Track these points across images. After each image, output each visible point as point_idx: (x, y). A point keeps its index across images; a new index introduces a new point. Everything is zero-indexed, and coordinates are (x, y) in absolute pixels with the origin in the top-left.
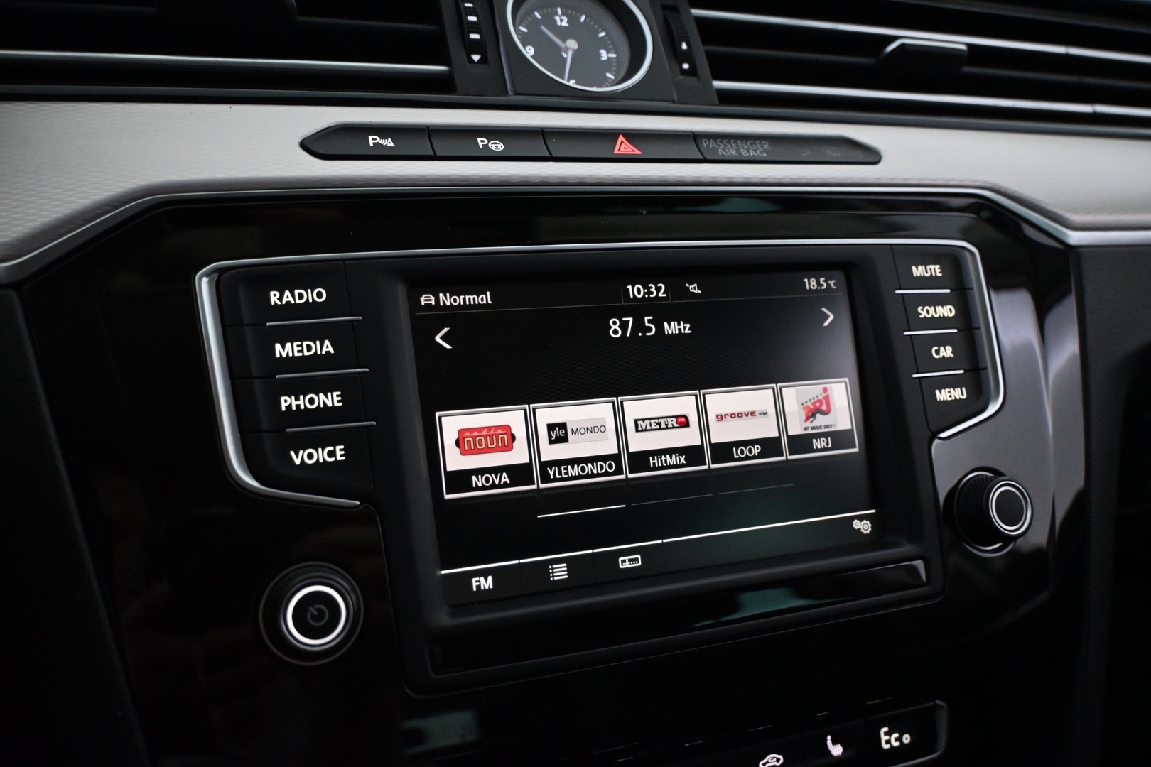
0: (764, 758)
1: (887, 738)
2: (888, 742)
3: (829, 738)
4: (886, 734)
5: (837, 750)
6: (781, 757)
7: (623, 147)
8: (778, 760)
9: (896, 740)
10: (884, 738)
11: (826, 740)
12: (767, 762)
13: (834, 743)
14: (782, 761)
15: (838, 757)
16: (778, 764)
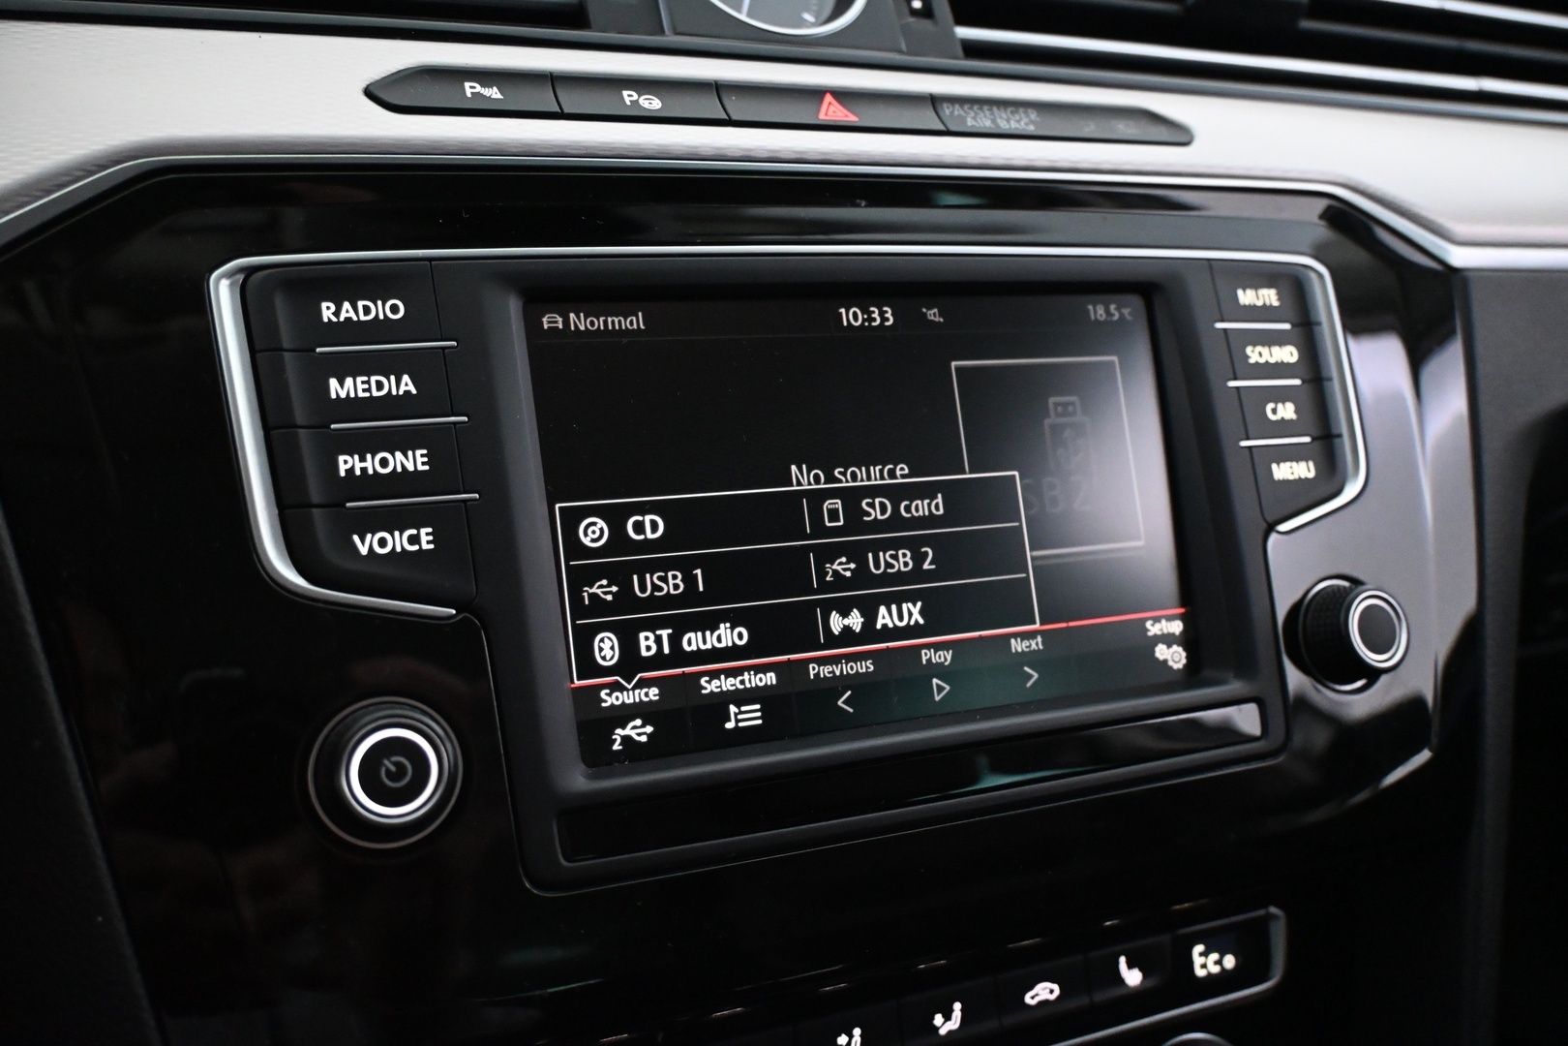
1: (1203, 961)
2: (1204, 966)
3: (1122, 958)
4: (1200, 954)
5: (1133, 977)
6: (1054, 987)
7: (831, 111)
8: (1051, 992)
9: (1216, 963)
10: (1198, 961)
11: (1119, 962)
12: (1037, 995)
13: (1130, 966)
14: (1057, 992)
15: (1135, 987)
16: (1052, 997)
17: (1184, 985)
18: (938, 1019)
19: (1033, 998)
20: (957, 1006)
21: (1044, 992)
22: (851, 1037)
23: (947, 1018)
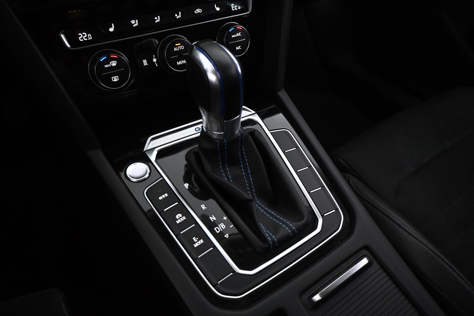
0: (196, 10)
1: (234, 7)
2: (234, 8)
3: (215, 5)
4: (233, 6)
5: (218, 9)
6: (201, 10)
8: (200, 11)
9: (236, 8)
10: (233, 7)
11: (215, 6)
12: (197, 11)
13: (217, 7)
14: (201, 11)
15: (218, 11)
16: (200, 12)
17: (230, 12)
18: (176, 15)
19: (196, 12)
20: (180, 13)
21: (198, 11)
22: (158, 18)
23: (178, 15)
